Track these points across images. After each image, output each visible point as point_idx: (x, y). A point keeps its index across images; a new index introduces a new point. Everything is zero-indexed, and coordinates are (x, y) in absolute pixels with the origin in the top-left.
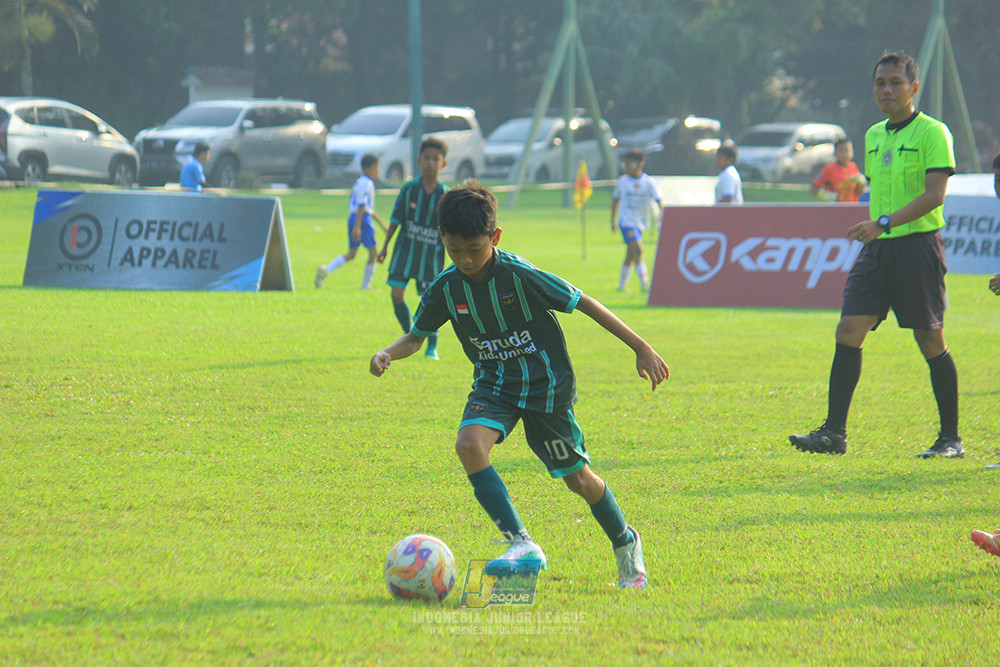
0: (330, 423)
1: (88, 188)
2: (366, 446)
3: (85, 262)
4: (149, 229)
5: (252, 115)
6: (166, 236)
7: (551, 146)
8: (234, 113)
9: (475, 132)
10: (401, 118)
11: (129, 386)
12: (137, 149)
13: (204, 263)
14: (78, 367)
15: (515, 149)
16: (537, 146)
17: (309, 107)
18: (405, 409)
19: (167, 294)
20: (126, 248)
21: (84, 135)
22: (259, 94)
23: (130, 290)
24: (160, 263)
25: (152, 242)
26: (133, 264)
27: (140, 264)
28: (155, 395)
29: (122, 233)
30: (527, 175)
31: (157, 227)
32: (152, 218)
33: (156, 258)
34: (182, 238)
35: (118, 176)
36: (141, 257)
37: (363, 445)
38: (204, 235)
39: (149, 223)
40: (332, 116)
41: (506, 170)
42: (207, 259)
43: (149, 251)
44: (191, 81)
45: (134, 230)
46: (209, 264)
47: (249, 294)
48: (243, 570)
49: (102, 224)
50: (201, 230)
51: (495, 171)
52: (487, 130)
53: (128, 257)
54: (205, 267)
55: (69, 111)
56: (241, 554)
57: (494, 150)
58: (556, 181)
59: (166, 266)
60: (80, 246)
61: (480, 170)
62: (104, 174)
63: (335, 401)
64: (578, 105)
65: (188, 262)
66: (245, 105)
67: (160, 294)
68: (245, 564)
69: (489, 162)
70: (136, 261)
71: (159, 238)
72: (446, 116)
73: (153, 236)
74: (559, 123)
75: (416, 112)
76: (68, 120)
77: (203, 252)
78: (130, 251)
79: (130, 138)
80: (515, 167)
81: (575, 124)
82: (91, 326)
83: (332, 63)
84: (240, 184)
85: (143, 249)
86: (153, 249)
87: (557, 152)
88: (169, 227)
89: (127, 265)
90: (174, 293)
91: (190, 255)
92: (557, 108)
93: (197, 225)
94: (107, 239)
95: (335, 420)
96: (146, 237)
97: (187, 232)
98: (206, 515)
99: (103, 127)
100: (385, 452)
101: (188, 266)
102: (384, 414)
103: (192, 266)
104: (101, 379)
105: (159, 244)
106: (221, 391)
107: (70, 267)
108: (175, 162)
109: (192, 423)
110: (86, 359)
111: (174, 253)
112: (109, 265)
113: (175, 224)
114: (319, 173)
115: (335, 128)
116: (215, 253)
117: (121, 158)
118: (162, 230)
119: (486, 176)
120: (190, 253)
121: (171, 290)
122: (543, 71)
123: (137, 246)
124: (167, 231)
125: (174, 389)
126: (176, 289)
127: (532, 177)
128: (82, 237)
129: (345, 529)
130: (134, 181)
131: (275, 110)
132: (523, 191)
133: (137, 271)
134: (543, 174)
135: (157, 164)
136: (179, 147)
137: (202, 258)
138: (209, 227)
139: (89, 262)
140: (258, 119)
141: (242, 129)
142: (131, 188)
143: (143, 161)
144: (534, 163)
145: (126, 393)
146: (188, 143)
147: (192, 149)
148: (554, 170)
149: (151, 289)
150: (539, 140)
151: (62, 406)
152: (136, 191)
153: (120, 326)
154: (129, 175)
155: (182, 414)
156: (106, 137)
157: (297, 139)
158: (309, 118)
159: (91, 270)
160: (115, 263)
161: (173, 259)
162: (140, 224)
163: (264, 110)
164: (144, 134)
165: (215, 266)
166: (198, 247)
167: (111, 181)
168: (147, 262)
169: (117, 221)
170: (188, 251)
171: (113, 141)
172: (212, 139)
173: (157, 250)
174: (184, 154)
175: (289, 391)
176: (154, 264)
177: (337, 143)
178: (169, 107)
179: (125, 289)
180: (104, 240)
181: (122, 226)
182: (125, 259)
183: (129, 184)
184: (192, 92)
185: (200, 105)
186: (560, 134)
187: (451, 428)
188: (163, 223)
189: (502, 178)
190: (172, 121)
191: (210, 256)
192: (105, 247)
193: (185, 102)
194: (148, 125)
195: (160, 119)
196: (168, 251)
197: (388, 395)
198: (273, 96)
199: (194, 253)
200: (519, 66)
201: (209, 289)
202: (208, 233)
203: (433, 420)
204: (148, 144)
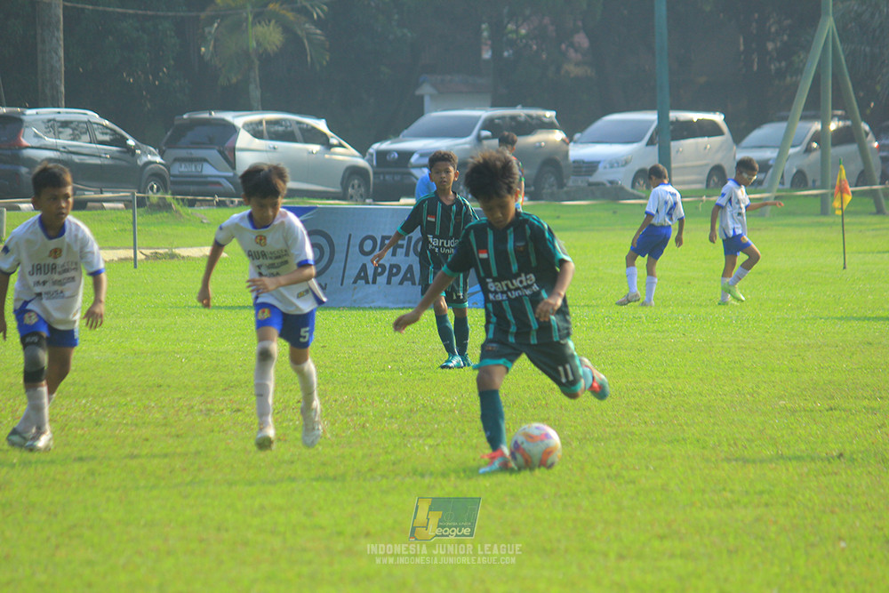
0: (575, 444)
1: (318, 203)
2: (614, 468)
5: (489, 124)
6: (401, 252)
7: (808, 150)
8: (472, 122)
9: (726, 138)
12: (370, 161)
15: (769, 154)
16: (792, 151)
17: (550, 114)
18: (654, 429)
20: (359, 266)
21: (316, 148)
22: (495, 105)
23: (364, 309)
24: (396, 280)
26: (367, 282)
27: (374, 281)
29: (355, 249)
30: (782, 183)
32: (386, 233)
33: (391, 275)
35: (350, 192)
36: (376, 275)
37: (610, 466)
39: (384, 238)
43: (383, 267)
44: (426, 90)
45: (368, 246)
49: (335, 241)
52: (738, 137)
53: (362, 275)
58: (814, 188)
59: (401, 283)
62: (337, 189)
63: (579, 420)
64: (835, 107)
66: (484, 114)
70: (370, 279)
71: (394, 254)
72: (694, 120)
74: (817, 126)
75: (663, 117)
76: (298, 133)
78: (364, 268)
79: (363, 151)
80: (771, 173)
81: (833, 126)
82: (324, 347)
83: (574, 69)
86: (388, 266)
87: (815, 156)
89: (362, 282)
92: (814, 109)
94: (340, 256)
95: (580, 441)
99: (334, 141)
100: (633, 474)
102: (632, 433)
104: (336, 401)
105: (394, 260)
106: (460, 411)
108: (409, 174)
109: (430, 446)
111: (410, 269)
112: (342, 284)
114: (561, 185)
115: (577, 136)
117: (354, 171)
122: (798, 71)
124: (401, 247)
125: (411, 411)
127: (788, 185)
130: (368, 196)
131: (513, 118)
133: (372, 288)
134: (800, 180)
135: (391, 177)
136: (414, 159)
139: (322, 280)
140: (496, 128)
141: (479, 139)
142: (365, 203)
143: (376, 173)
144: (790, 168)
146: (422, 155)
147: (426, 161)
148: (810, 174)
149: (386, 308)
150: (793, 146)
152: (370, 205)
153: (354, 346)
154: (363, 190)
155: (420, 436)
156: (336, 151)
157: (537, 148)
158: (549, 126)
160: (349, 281)
161: (409, 276)
162: (373, 239)
163: (502, 118)
164: (377, 146)
167: (343, 196)
168: (382, 279)
169: (350, 237)
171: (346, 155)
173: (392, 267)
174: (419, 166)
175: (531, 411)
176: (389, 282)
177: (580, 152)
178: (403, 117)
179: (359, 308)
180: (336, 256)
181: (356, 242)
182: (358, 277)
183: (363, 198)
184: (427, 100)
185: (436, 115)
186: (817, 137)
187: (704, 448)
190: (406, 131)
192: (337, 265)
193: (420, 113)
195: (393, 132)
196: (404, 268)
197: (636, 414)
198: (512, 105)
200: (773, 67)
203: (684, 440)
204: (382, 156)
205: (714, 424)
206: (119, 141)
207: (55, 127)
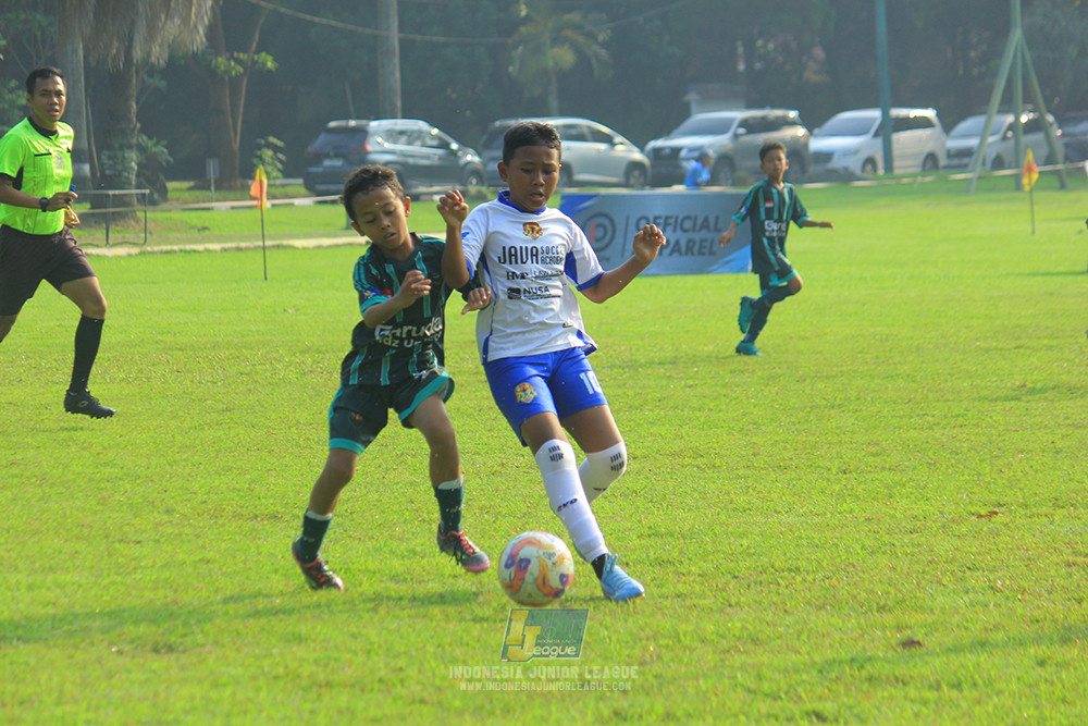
1: (603, 191)
3: (603, 254)
5: (744, 124)
6: (669, 229)
7: (1005, 138)
8: (729, 122)
9: (939, 128)
10: (873, 120)
12: (648, 156)
13: (703, 250)
15: (973, 142)
16: (991, 139)
17: (793, 114)
18: (873, 367)
19: (672, 278)
21: (602, 147)
22: (749, 106)
24: (666, 252)
29: (632, 227)
30: (984, 164)
31: (662, 221)
32: (657, 213)
34: (685, 231)
35: (632, 181)
38: (702, 227)
39: (656, 218)
40: (812, 122)
41: (966, 161)
42: (705, 247)
44: (692, 97)
46: (706, 250)
47: (742, 276)
48: (730, 506)
49: (616, 221)
50: (699, 222)
51: (956, 162)
52: (948, 128)
54: (704, 254)
55: (589, 128)
56: (728, 493)
57: (954, 143)
58: (1009, 168)
59: (671, 255)
60: (598, 240)
61: (943, 161)
62: (620, 179)
64: (1026, 102)
65: (689, 250)
66: (739, 115)
68: (732, 501)
69: (950, 155)
72: (912, 116)
74: (1010, 119)
75: (886, 114)
76: (589, 136)
77: (702, 241)
79: (640, 145)
80: (974, 158)
81: (1024, 118)
83: (812, 74)
84: (735, 183)
87: (1011, 143)
88: (672, 221)
90: (679, 277)
91: (691, 244)
92: (1007, 105)
93: (696, 219)
94: (620, 233)
97: (688, 224)
98: (700, 462)
99: (618, 139)
101: (689, 254)
103: (692, 253)
108: (680, 167)
111: (678, 243)
112: (622, 255)
113: (677, 218)
114: (802, 170)
115: (816, 131)
116: (712, 242)
117: (634, 166)
118: (666, 224)
119: (947, 167)
120: (691, 242)
121: (676, 274)
122: (995, 74)
124: (670, 224)
126: (680, 274)
127: (988, 166)
128: (599, 233)
129: (818, 470)
130: (646, 184)
131: (764, 119)
132: (980, 178)
134: (998, 163)
135: (665, 169)
136: (683, 153)
137: (701, 247)
138: (706, 219)
140: (751, 126)
141: (736, 136)
142: (643, 190)
143: (653, 167)
144: (991, 154)
146: (691, 149)
148: (1007, 159)
149: (659, 274)
150: (993, 134)
152: (647, 191)
154: (642, 180)
156: (619, 148)
158: (792, 123)
159: (608, 260)
161: (677, 248)
163: (754, 118)
164: (653, 144)
165: (712, 253)
166: (697, 237)
167: (626, 185)
169: (628, 217)
170: (689, 241)
171: (626, 151)
172: (711, 146)
174: (688, 159)
177: (818, 144)
180: (618, 234)
181: (633, 221)
183: (641, 186)
184: (694, 107)
185: (701, 117)
186: (1011, 127)
188: (667, 218)
189: (962, 168)
190: (677, 131)
191: (708, 244)
192: (618, 241)
193: (686, 113)
194: (656, 137)
195: (665, 131)
196: (672, 242)
198: (761, 106)
199: (694, 242)
200: (975, 71)
201: (707, 273)
202: (705, 225)
203: (897, 375)
204: (657, 152)
205: (922, 362)
206: (444, 145)
207: (393, 135)
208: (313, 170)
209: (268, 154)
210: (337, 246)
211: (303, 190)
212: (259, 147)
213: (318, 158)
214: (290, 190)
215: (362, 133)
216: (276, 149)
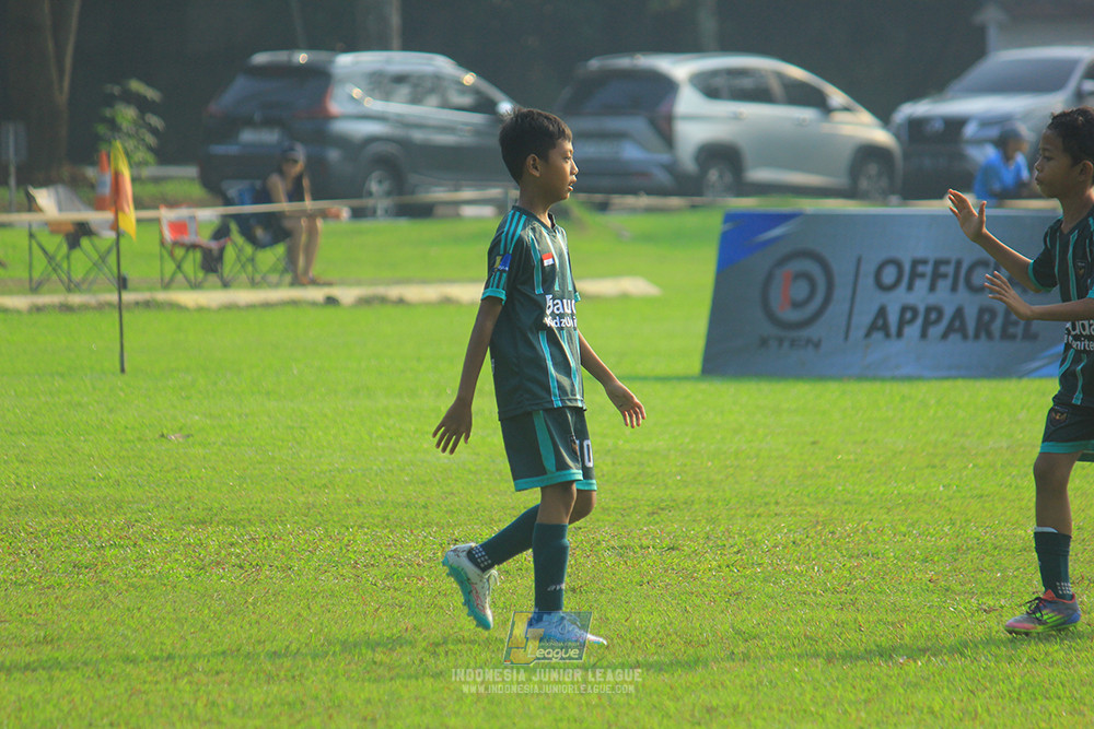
1: (809, 206)
3: (805, 333)
4: (914, 275)
6: (944, 285)
8: (1066, 67)
11: (880, 545)
12: (897, 136)
13: (1012, 330)
14: (793, 514)
19: (947, 384)
20: (874, 309)
21: (807, 114)
23: (883, 379)
24: (935, 332)
25: (920, 296)
26: (888, 335)
27: (900, 334)
28: (925, 560)
29: (867, 281)
31: (928, 269)
32: (920, 254)
33: (927, 324)
34: (974, 288)
35: (864, 184)
36: (902, 324)
39: (915, 263)
43: (915, 311)
44: (991, 15)
45: (889, 275)
46: (1019, 330)
49: (835, 267)
53: (879, 324)
54: (1013, 337)
55: (780, 76)
59: (945, 336)
60: (796, 305)
62: (839, 180)
65: (983, 329)
66: (1086, 53)
67: (935, 385)
70: (893, 329)
71: (932, 288)
73: (922, 285)
76: (776, 90)
78: (882, 312)
79: (884, 116)
82: (814, 443)
85: (904, 309)
86: (922, 309)
88: (950, 269)
89: (878, 336)
90: (960, 383)
91: (987, 317)
94: (842, 293)
96: (910, 287)
99: (837, 97)
101: (983, 336)
103: (990, 336)
105: (933, 299)
107: (781, 341)
108: (962, 157)
110: (806, 500)
111: (959, 313)
112: (846, 337)
113: (959, 264)
117: (869, 153)
118: (937, 276)
120: (987, 314)
121: (955, 378)
123: (895, 301)
124: (945, 276)
125: (958, 549)
126: (963, 377)
128: (800, 290)
130: (891, 190)
133: (895, 346)
135: (932, 161)
136: (970, 130)
137: (1007, 323)
139: (812, 332)
141: (1081, 94)
142: (886, 205)
143: (907, 156)
145: (875, 556)
146: (986, 122)
147: (991, 133)
149: (919, 378)
151: (765, 580)
152: (895, 208)
153: (864, 442)
154: (884, 183)
156: (841, 117)
159: (817, 345)
160: (858, 333)
161: (957, 325)
162: (898, 265)
165: (1030, 336)
167: (851, 193)
168: (912, 331)
169: (859, 261)
170: (982, 311)
171: (854, 124)
172: (1026, 116)
173: (929, 310)
174: (979, 142)
176: (924, 335)
179: (875, 378)
180: (837, 294)
181: (869, 268)
182: (873, 328)
183: (883, 196)
184: (992, 34)
185: (1007, 56)
188: (938, 263)
190: (957, 85)
192: (838, 307)
193: (979, 51)
194: (915, 95)
195: (935, 83)
196: (949, 312)
199: (993, 313)
201: (1021, 376)
204: (916, 126)
206: (485, 106)
207: (384, 84)
208: (219, 149)
209: (127, 115)
210: (267, 305)
211: (197, 191)
212: (110, 101)
213: (231, 125)
214: (170, 189)
215: (319, 78)
216: (143, 105)
